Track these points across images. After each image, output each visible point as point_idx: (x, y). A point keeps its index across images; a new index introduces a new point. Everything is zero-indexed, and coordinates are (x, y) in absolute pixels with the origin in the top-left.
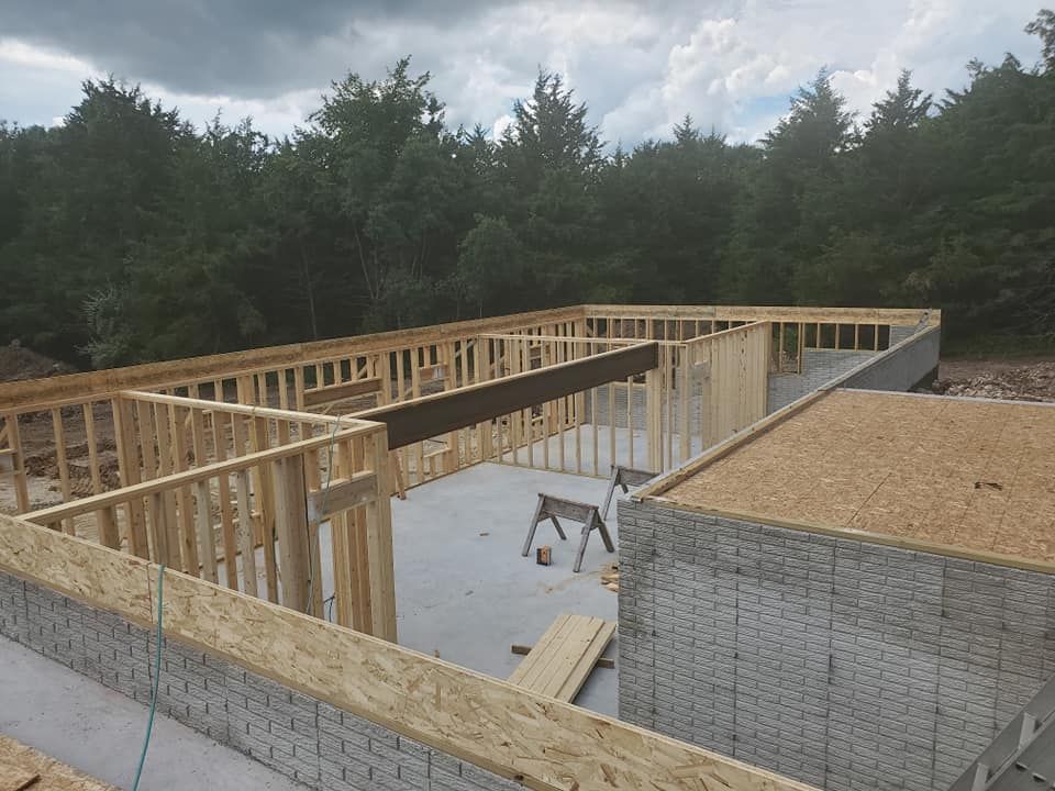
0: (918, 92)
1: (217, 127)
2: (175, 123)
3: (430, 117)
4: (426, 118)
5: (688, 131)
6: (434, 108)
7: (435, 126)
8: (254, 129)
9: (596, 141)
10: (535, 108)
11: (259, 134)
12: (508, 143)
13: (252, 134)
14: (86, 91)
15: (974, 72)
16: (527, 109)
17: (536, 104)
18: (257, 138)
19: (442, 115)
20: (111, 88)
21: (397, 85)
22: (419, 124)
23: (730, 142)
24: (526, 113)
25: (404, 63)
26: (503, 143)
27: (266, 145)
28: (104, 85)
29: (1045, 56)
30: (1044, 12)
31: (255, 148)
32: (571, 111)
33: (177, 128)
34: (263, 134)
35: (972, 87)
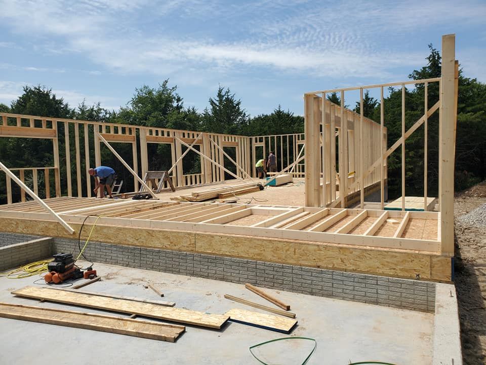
0: (372, 98)
1: (83, 106)
2: (61, 104)
3: (177, 104)
4: (175, 104)
5: (280, 111)
6: (179, 100)
7: (179, 108)
8: (101, 107)
9: (245, 114)
10: (218, 101)
11: (103, 109)
12: (206, 115)
13: (101, 109)
14: (25, 90)
15: (391, 91)
16: (215, 101)
17: (218, 99)
18: (102, 111)
19: (182, 103)
20: (39, 89)
21: (163, 90)
22: (172, 106)
23: (295, 115)
24: (214, 103)
25: (166, 82)
26: (204, 114)
27: (106, 114)
28: (36, 88)
29: (416, 86)
30: (415, 71)
31: (101, 115)
32: (235, 103)
33: (62, 106)
34: (105, 109)
35: (391, 96)
